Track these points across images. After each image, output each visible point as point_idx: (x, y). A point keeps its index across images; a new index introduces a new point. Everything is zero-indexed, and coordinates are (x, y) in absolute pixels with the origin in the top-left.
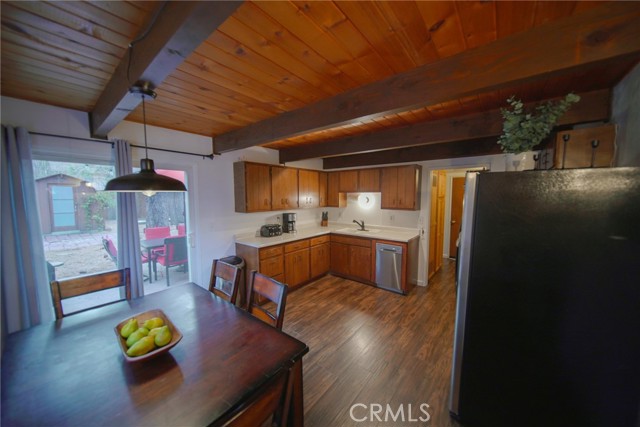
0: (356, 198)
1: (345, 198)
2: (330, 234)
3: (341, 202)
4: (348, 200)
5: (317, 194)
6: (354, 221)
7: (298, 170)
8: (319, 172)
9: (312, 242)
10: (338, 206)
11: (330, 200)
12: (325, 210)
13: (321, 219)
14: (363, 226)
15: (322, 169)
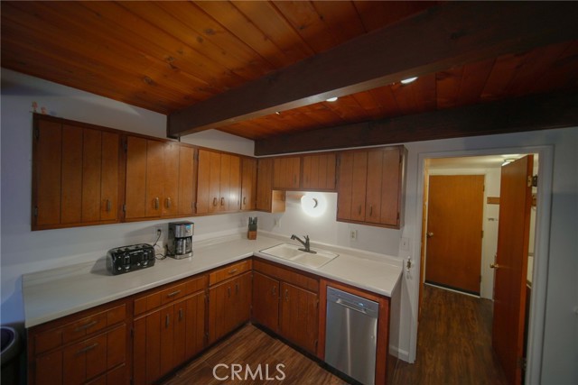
0: (298, 199)
1: (283, 198)
2: (253, 258)
3: (274, 204)
4: (288, 201)
5: (238, 190)
6: (293, 237)
7: (199, 148)
8: (242, 158)
9: (213, 278)
10: (270, 211)
11: (258, 202)
12: (254, 214)
13: (246, 229)
14: (307, 244)
15: (253, 155)
